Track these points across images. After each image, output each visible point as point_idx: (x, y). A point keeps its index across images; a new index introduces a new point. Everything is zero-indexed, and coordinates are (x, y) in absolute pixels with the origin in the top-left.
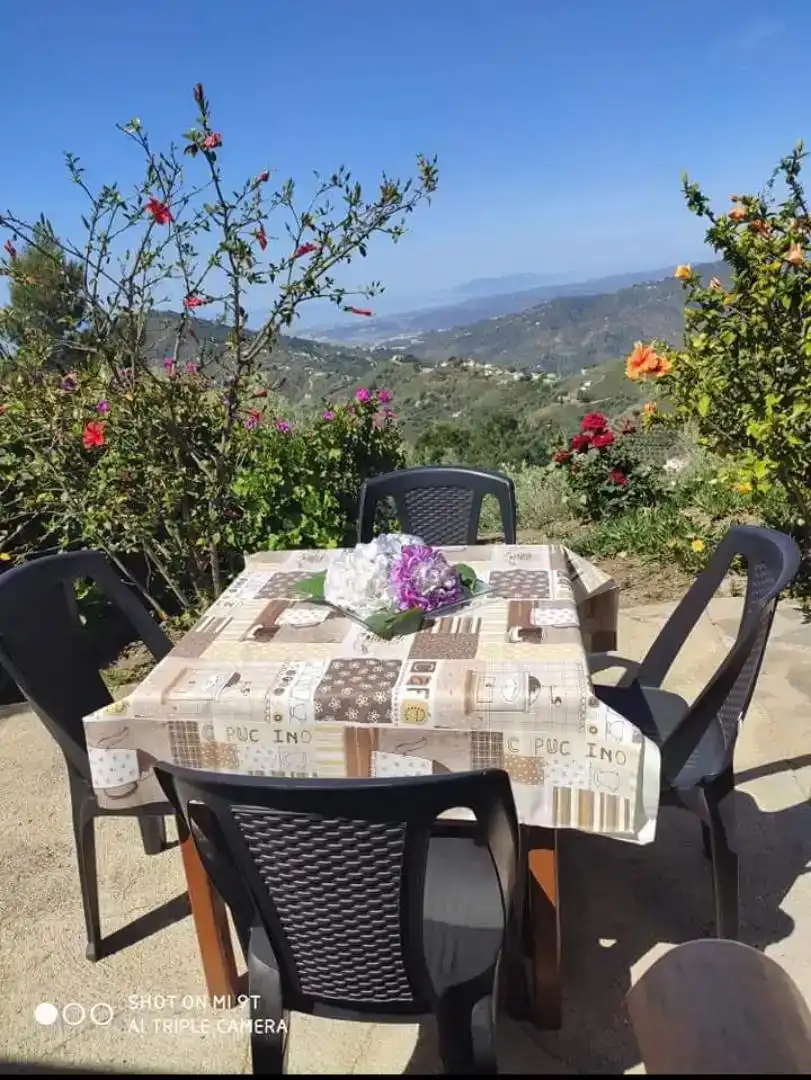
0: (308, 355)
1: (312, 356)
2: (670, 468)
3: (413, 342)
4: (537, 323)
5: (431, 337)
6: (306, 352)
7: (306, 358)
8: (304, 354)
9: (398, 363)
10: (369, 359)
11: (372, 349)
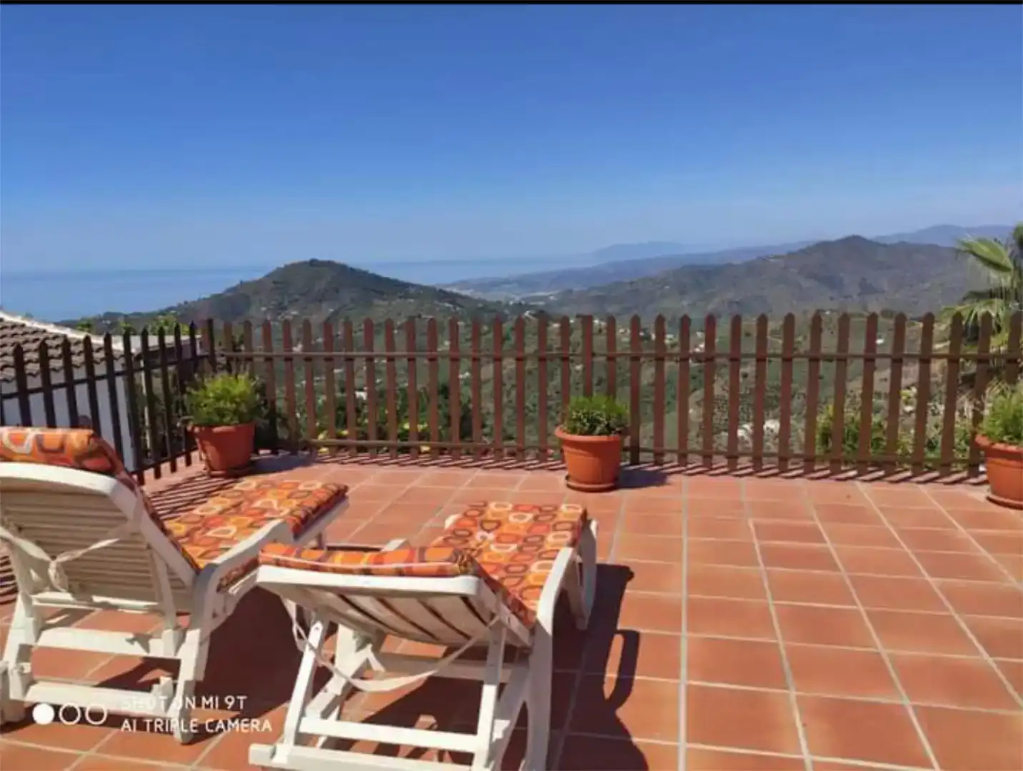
0: (451, 306)
1: (455, 308)
2: (768, 428)
3: (552, 298)
4: (667, 287)
5: (567, 296)
6: (450, 303)
7: (448, 308)
8: (447, 305)
9: (531, 317)
10: (507, 311)
11: (511, 303)
